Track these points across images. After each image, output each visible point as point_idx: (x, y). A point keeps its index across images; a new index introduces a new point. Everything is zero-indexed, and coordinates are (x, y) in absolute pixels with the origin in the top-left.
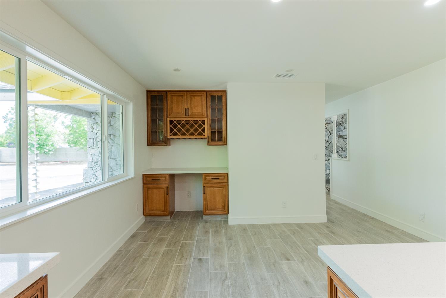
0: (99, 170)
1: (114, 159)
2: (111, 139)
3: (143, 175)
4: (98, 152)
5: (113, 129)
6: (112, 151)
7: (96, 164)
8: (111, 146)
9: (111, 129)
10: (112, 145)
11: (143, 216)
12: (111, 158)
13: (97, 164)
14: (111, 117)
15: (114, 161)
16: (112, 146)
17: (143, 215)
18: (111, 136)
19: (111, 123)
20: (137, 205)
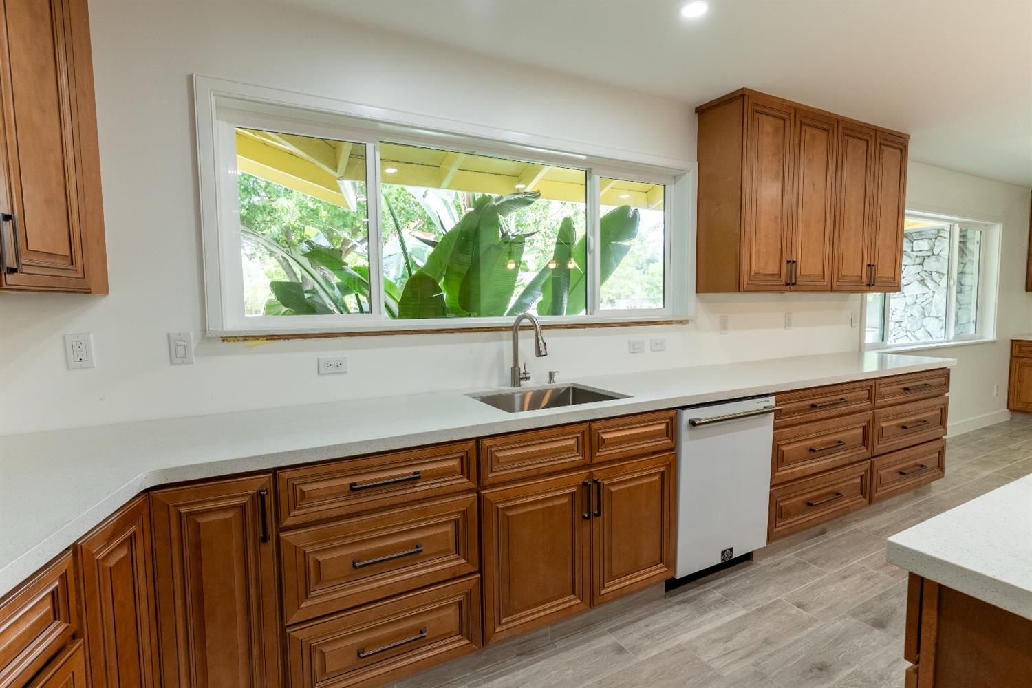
0: (903, 336)
1: (937, 318)
2: (932, 279)
3: (1013, 341)
4: (904, 305)
5: (938, 260)
6: (933, 302)
7: (898, 325)
8: (931, 294)
9: (934, 261)
10: (935, 290)
11: (1006, 410)
12: (929, 316)
13: (900, 326)
14: (936, 239)
15: (937, 320)
16: (934, 292)
17: (1008, 408)
18: (934, 274)
19: (934, 250)
20: (997, 387)
